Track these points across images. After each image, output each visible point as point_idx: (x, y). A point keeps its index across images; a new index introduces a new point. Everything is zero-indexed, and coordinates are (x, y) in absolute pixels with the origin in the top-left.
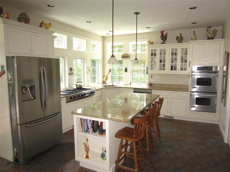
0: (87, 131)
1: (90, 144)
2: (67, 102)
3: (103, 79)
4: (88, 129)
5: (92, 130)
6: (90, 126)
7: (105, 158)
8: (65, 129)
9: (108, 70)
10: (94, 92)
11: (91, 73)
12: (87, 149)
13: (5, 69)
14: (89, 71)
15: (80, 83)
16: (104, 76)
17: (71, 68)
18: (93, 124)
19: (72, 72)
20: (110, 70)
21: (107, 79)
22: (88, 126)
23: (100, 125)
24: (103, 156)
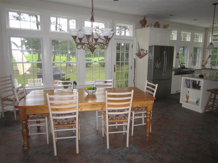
0: (189, 87)
1: (190, 94)
2: (175, 75)
3: (202, 63)
4: (190, 85)
5: (192, 86)
6: (191, 84)
7: (198, 103)
8: (173, 91)
9: (208, 55)
10: (194, 71)
11: (193, 57)
12: (188, 97)
13: (148, 52)
14: (191, 56)
15: (184, 64)
16: (204, 61)
17: (178, 53)
18: (193, 83)
19: (179, 56)
20: (210, 55)
21: (206, 63)
22: (190, 84)
23: (197, 84)
24: (197, 102)
